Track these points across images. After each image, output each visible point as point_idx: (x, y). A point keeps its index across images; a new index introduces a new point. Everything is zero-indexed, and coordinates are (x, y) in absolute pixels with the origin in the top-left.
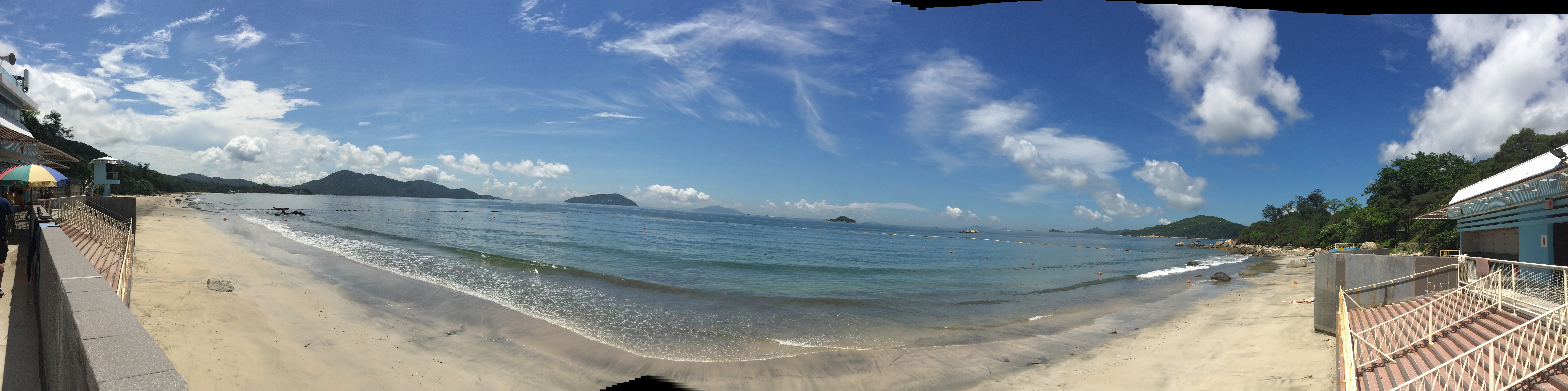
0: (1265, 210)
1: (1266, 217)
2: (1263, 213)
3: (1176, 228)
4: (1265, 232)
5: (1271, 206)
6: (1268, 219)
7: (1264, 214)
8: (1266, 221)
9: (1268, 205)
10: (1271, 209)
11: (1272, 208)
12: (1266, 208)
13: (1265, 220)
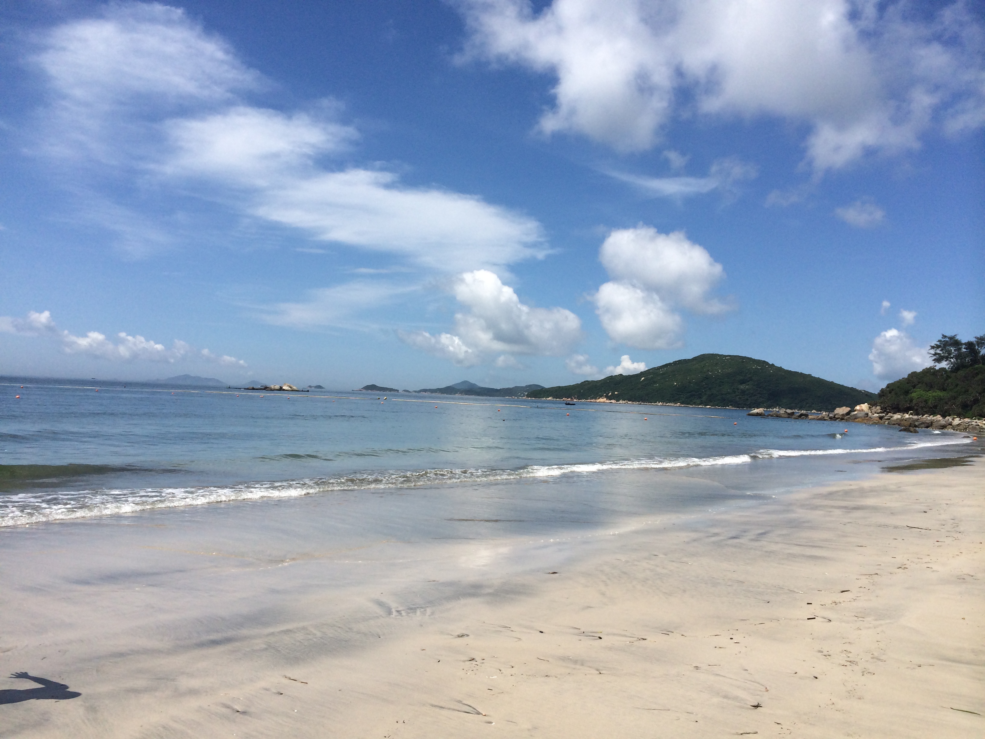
0: (938, 347)
1: (939, 360)
2: (933, 351)
3: (655, 382)
4: (944, 390)
5: (951, 338)
6: (944, 364)
7: (935, 354)
8: (943, 369)
9: (944, 336)
10: (952, 345)
11: (954, 342)
12: (940, 341)
13: (938, 366)
